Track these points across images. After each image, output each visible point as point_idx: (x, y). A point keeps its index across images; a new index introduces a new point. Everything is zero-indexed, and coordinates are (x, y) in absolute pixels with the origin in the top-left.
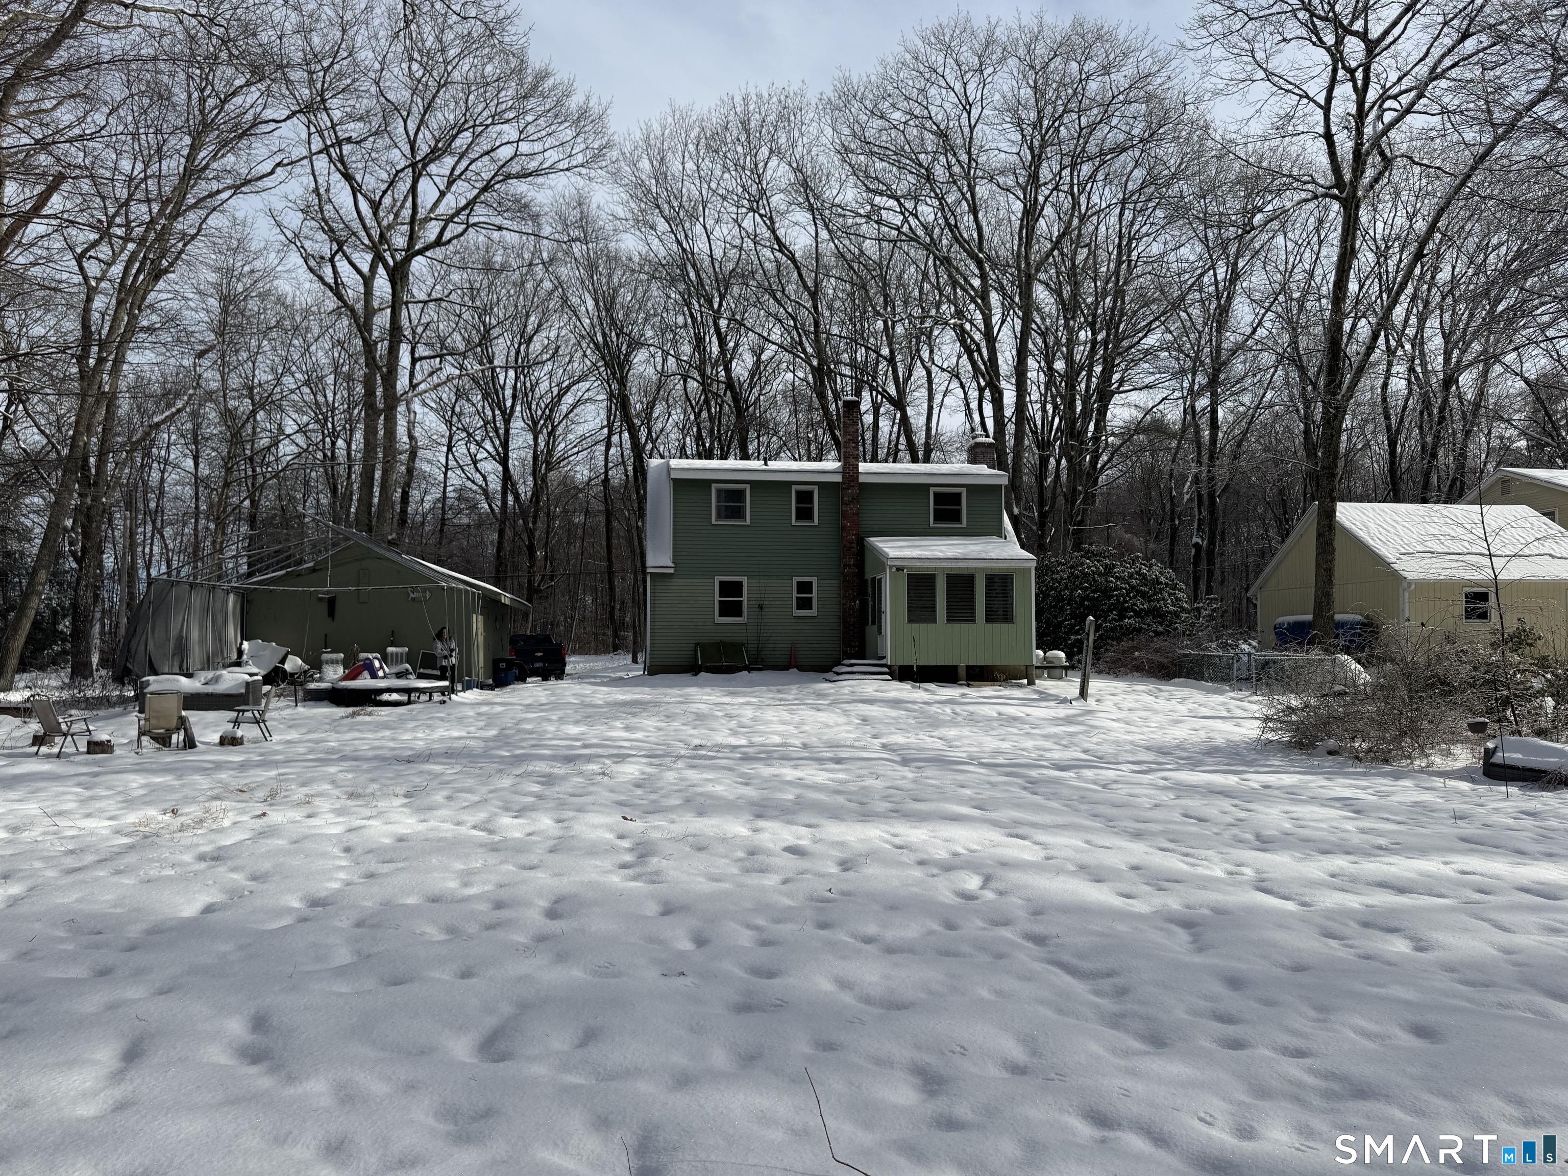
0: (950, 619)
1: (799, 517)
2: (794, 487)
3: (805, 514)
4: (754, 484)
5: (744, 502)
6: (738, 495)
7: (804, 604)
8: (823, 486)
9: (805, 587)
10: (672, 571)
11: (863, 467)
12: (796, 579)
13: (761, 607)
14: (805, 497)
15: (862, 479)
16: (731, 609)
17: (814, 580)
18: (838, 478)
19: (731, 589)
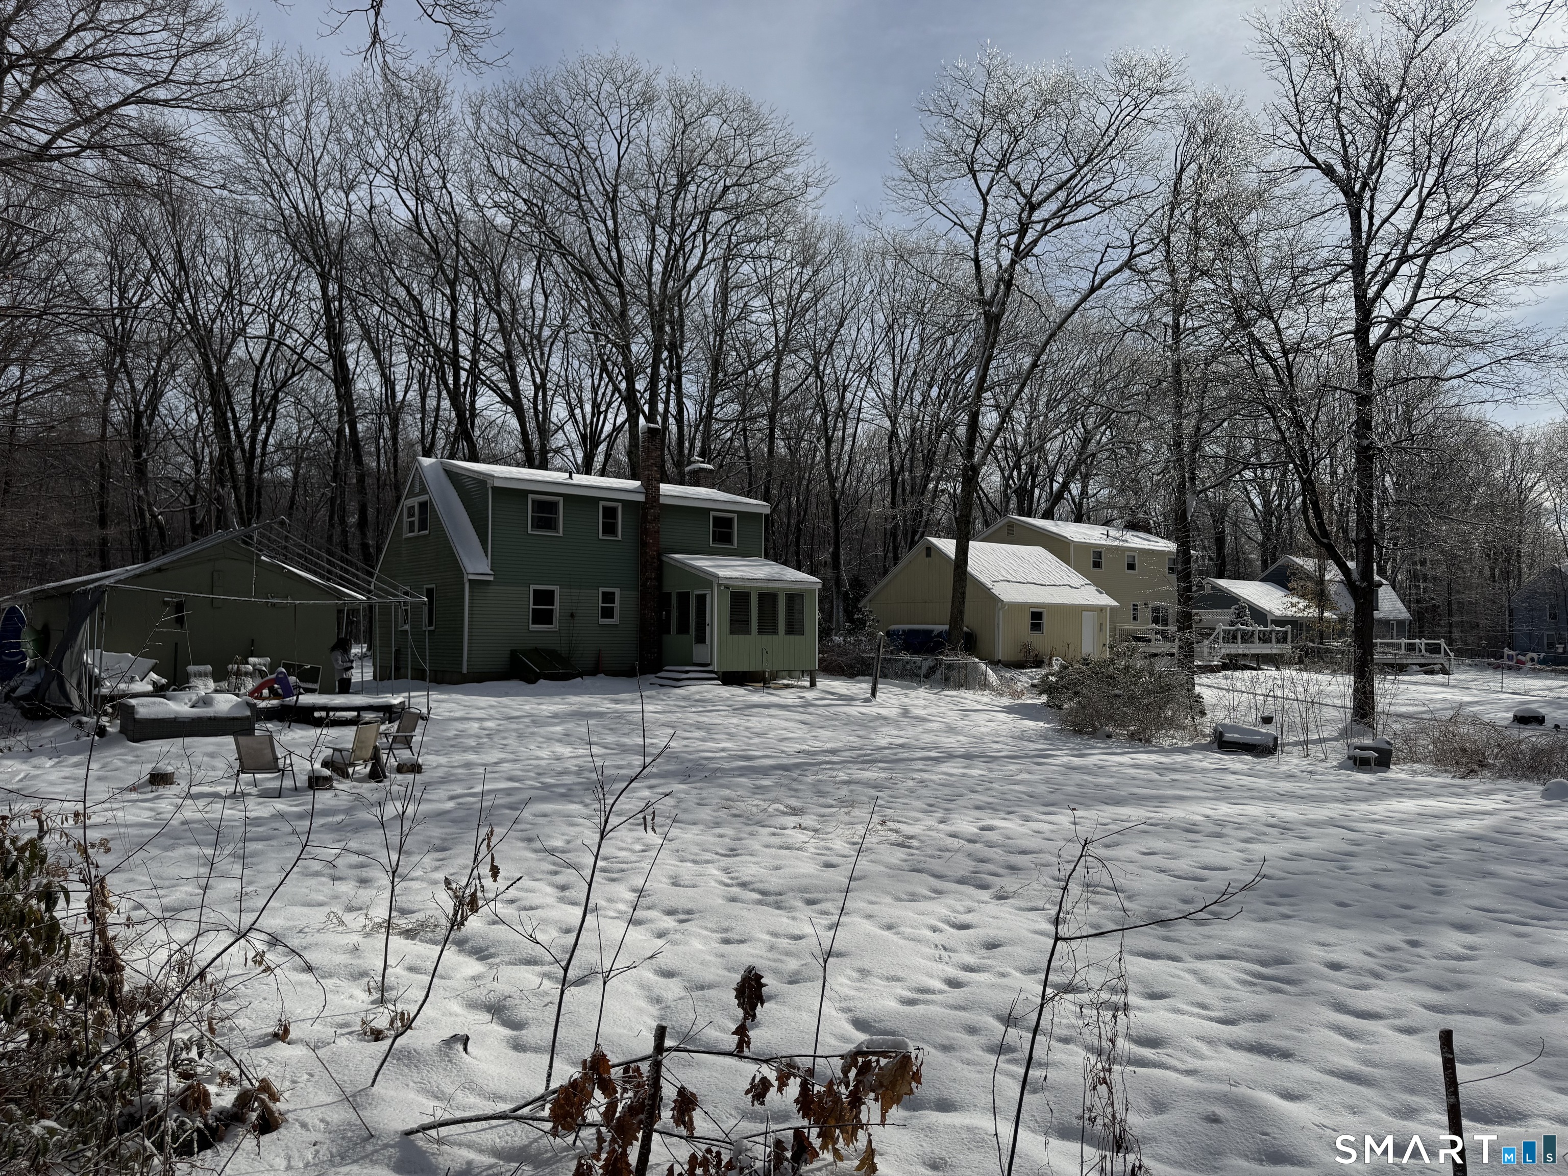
0: (761, 631)
1: (605, 532)
2: (602, 503)
3: (610, 529)
4: (566, 497)
5: (556, 513)
6: (550, 507)
7: (608, 613)
8: (628, 505)
9: (608, 597)
10: (491, 578)
11: (666, 488)
12: (601, 590)
13: (572, 615)
14: (610, 513)
15: (662, 500)
16: (542, 617)
17: (617, 591)
18: (641, 498)
19: (545, 597)
